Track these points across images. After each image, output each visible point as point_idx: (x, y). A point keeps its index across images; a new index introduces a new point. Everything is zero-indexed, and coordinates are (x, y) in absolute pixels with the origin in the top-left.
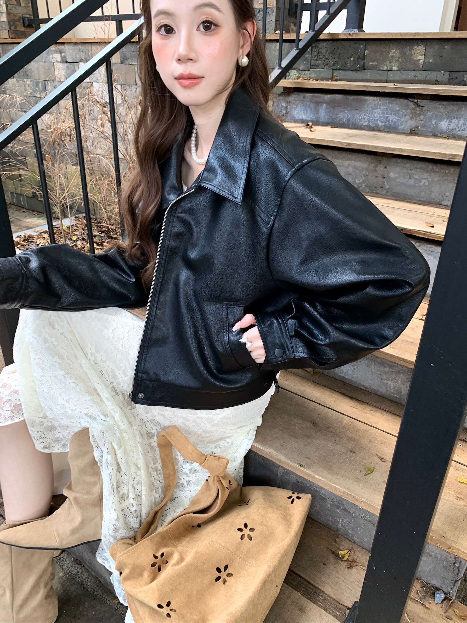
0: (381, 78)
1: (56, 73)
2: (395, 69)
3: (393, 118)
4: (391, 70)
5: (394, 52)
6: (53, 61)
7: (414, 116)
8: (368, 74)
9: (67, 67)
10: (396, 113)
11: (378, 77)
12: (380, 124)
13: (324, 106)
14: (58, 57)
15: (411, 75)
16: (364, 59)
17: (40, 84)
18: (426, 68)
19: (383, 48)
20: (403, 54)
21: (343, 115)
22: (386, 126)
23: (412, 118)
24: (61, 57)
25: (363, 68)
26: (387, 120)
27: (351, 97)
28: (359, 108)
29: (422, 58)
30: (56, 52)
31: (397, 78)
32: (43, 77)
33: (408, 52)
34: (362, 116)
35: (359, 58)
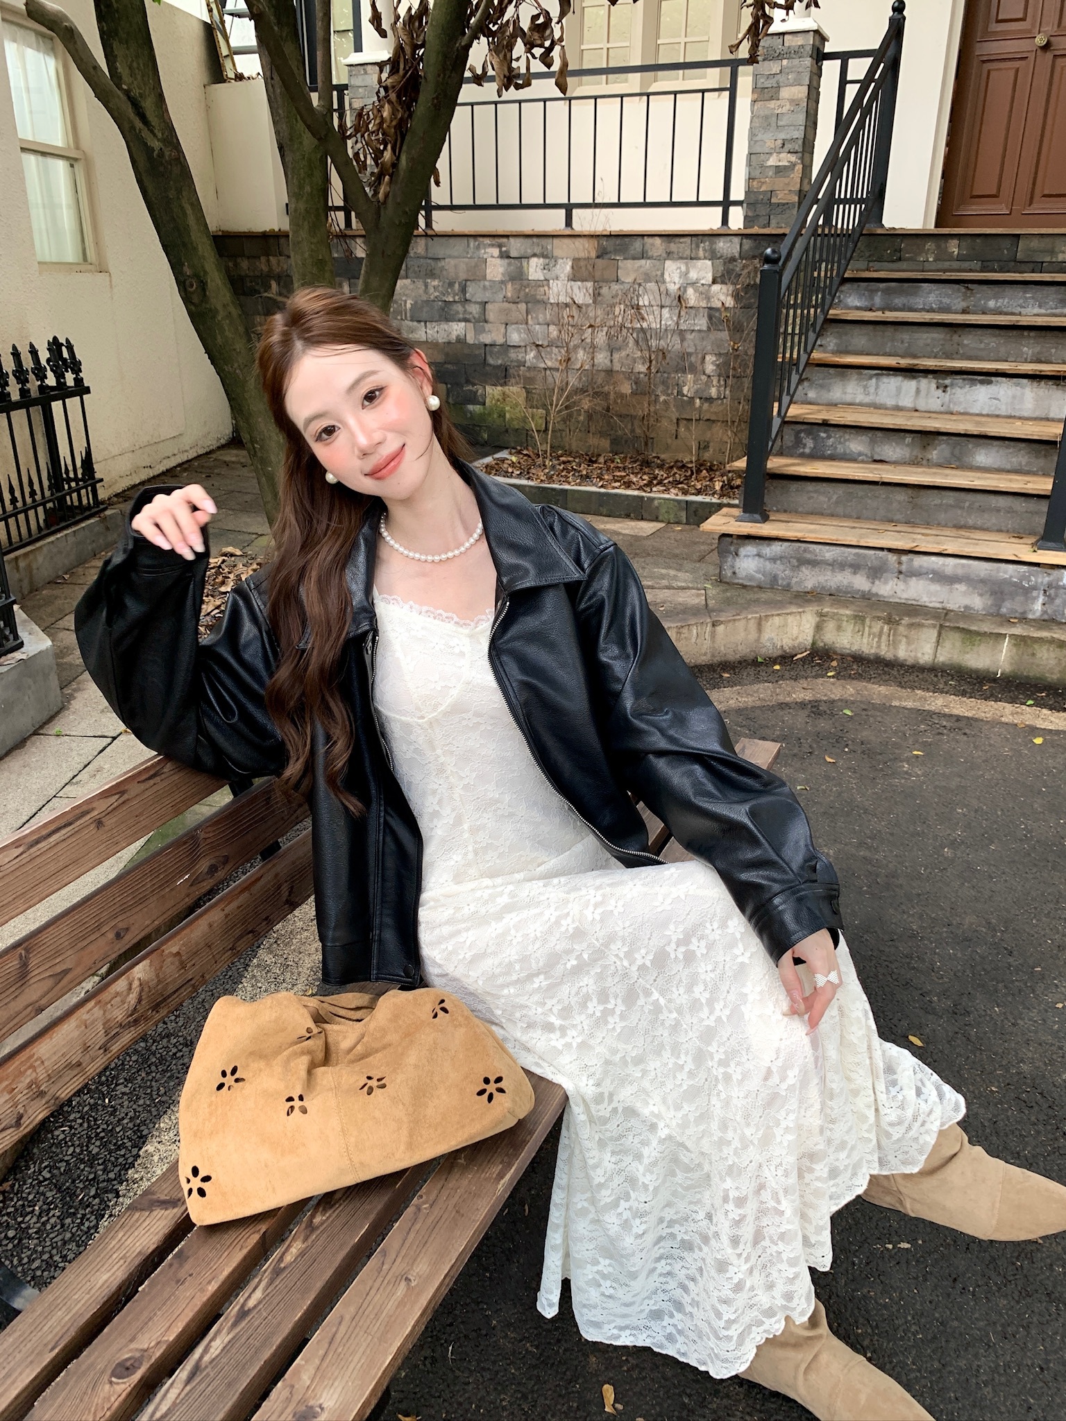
0: (917, 268)
1: (488, 271)
2: (931, 259)
3: (946, 300)
4: (928, 261)
5: (930, 245)
6: (485, 256)
7: (965, 298)
8: (904, 265)
9: (509, 264)
10: (949, 296)
11: (914, 267)
12: (934, 306)
13: (879, 293)
14: (496, 252)
15: (947, 265)
16: (900, 251)
17: (457, 286)
18: (960, 258)
19: (918, 241)
20: (938, 247)
21: (898, 301)
22: (939, 308)
23: (963, 300)
24: (500, 251)
25: (900, 259)
26: (941, 302)
27: (906, 285)
28: (915, 294)
29: (956, 251)
30: (492, 246)
31: (933, 268)
32: (462, 276)
33: (943, 246)
34: (918, 300)
35: (896, 250)
